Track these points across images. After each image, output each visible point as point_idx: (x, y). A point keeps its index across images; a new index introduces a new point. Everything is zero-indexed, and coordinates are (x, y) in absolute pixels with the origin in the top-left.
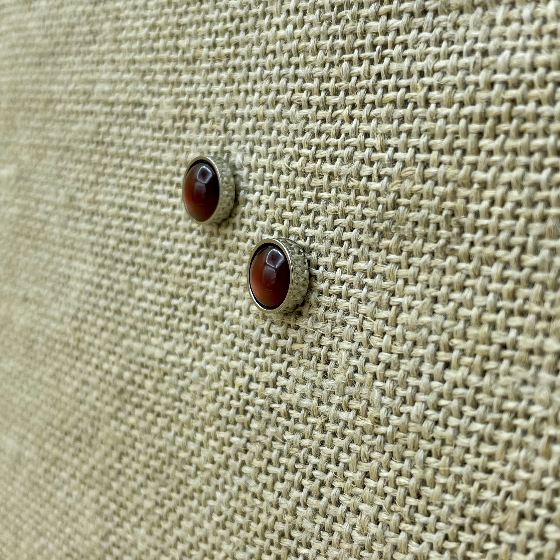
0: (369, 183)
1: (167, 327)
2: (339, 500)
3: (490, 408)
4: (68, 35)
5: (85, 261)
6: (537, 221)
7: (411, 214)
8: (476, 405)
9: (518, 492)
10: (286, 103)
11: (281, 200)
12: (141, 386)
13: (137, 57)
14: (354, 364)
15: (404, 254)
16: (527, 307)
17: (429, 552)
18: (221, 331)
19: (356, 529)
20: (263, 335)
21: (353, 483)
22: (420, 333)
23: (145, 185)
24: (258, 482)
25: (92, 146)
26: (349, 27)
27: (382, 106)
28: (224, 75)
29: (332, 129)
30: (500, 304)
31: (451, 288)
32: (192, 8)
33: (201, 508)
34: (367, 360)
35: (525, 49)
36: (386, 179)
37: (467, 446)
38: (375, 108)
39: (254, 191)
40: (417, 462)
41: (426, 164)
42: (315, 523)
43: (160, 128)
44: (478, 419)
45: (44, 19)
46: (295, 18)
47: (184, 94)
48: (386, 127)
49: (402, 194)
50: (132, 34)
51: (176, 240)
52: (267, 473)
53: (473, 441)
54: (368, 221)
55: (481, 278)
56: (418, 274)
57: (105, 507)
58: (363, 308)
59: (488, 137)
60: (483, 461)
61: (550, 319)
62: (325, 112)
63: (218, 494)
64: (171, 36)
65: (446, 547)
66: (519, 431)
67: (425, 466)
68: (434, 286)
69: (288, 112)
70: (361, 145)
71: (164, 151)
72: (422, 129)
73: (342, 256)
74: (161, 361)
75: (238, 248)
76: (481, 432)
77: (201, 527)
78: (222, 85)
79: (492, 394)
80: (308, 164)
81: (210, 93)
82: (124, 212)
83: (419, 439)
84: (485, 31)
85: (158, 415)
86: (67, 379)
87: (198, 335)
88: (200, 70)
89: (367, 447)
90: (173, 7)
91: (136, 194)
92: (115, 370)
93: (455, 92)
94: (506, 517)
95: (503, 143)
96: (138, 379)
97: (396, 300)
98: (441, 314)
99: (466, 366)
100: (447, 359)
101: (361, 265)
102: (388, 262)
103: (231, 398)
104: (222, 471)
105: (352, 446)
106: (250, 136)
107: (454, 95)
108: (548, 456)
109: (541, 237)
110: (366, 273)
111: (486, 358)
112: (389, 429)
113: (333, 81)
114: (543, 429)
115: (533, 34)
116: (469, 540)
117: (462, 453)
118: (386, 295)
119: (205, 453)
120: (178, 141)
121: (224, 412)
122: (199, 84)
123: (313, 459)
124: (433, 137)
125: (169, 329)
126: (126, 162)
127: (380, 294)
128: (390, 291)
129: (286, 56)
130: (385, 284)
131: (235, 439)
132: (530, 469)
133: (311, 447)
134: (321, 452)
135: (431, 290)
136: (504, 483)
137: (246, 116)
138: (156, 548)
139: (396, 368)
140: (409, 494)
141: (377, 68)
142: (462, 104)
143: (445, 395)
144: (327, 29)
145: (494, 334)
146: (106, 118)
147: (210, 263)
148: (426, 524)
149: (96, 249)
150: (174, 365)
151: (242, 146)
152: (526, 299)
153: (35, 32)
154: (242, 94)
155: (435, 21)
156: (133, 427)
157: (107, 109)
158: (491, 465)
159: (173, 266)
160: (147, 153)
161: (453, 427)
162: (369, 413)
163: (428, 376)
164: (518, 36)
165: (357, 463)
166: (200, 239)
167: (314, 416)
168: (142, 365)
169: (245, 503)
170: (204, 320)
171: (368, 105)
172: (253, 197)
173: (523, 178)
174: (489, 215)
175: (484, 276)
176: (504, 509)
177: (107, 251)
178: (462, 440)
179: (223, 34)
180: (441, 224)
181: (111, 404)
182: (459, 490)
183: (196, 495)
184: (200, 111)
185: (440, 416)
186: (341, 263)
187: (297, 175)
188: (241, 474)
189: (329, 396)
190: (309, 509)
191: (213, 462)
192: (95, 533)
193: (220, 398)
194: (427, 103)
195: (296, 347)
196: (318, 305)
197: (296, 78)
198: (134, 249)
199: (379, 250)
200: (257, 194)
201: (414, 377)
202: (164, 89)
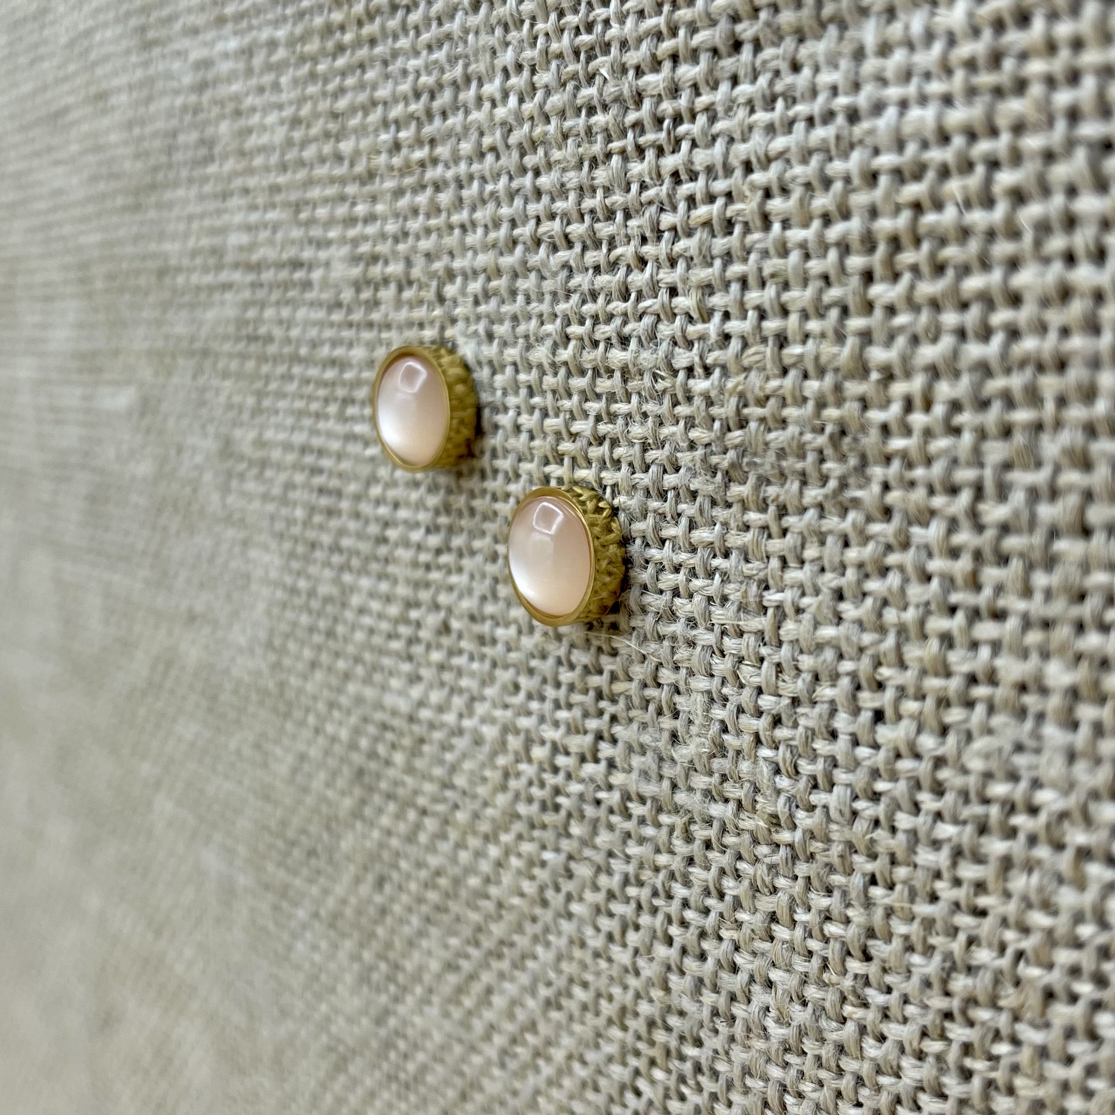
0: (691, 382)
1: (410, 658)
2: (734, 963)
3: (965, 796)
4: (170, 150)
5: (266, 548)
6: (995, 438)
7: (772, 436)
8: (939, 790)
9: (1036, 952)
10: (529, 242)
11: (552, 423)
12: (388, 763)
13: (281, 180)
14: (720, 717)
15: (772, 509)
16: (1001, 603)
17: (899, 1058)
18: (494, 665)
19: (771, 1015)
20: (562, 670)
21: (753, 931)
22: (821, 658)
23: (333, 409)
24: (598, 929)
25: (241, 346)
26: (611, 89)
27: (689, 234)
28: (422, 199)
29: (613, 285)
30: (955, 598)
31: (862, 572)
32: (350, 81)
33: (517, 973)
34: (740, 710)
35: (923, 100)
36: (717, 373)
37: (934, 866)
38: (679, 240)
39: (506, 409)
40: (853, 895)
41: (782, 341)
42: (700, 1002)
43: (338, 305)
44: (946, 815)
45: (130, 125)
46: (517, 81)
47: (365, 238)
48: (701, 274)
49: (750, 397)
50: (265, 139)
51: (396, 505)
52: (611, 915)
53: (942, 858)
54: (700, 452)
55: (912, 551)
56: (803, 546)
57: (372, 968)
58: (719, 614)
59: (883, 280)
60: (968, 894)
61: (1047, 624)
62: (595, 253)
63: (540, 950)
64: (327, 135)
65: (925, 1050)
66: (1022, 837)
67: (868, 903)
68: (834, 570)
69: (535, 259)
70: (666, 313)
71: (350, 345)
72: (766, 272)
73: (669, 518)
74: (412, 719)
75: (495, 513)
76: (955, 840)
77: (522, 1005)
78: (421, 218)
79: (965, 771)
80: (585, 352)
81: (406, 234)
82: (309, 459)
83: (851, 854)
84: (848, 71)
85: (424, 812)
86: (278, 751)
87: (460, 672)
88: (383, 193)
89: (765, 868)
90: (320, 83)
91: (322, 425)
92: (344, 734)
93: (812, 197)
94: (1022, 997)
95: (912, 287)
96: (381, 749)
97: (772, 597)
98: (854, 622)
99: (912, 716)
100: (876, 704)
101: (702, 535)
102: (747, 528)
103: (530, 783)
104: (538, 911)
105: (742, 866)
106: (483, 308)
107: (809, 204)
108: (1081, 884)
109: (1007, 466)
110: (713, 549)
111: (944, 703)
112: (798, 835)
113: (600, 193)
114: (1064, 834)
115: (934, 70)
116: (965, 1039)
117: (929, 881)
118: (754, 589)
119: (507, 878)
120: (370, 325)
121: (522, 809)
122: (385, 219)
123: (680, 891)
124: (786, 286)
125: (415, 661)
126: (297, 370)
127: (744, 587)
128: (760, 582)
129: (515, 155)
130: (747, 569)
131: (548, 856)
132: (1053, 909)
133: (673, 868)
134: (692, 878)
135: (828, 576)
136: (1010, 935)
137: (469, 272)
138: (460, 1041)
139: (790, 724)
140: (849, 953)
141: (670, 162)
142: (827, 220)
143: (882, 772)
144: (575, 96)
145: (953, 657)
146: (254, 293)
147: (458, 541)
148: (887, 1008)
149: (279, 526)
150: (432, 726)
151: (472, 328)
152: (999, 589)
153: (120, 151)
154: (457, 231)
155: (758, 62)
156: (389, 833)
157: (251, 277)
158: (983, 901)
159: (401, 553)
160: (325, 351)
161: (907, 831)
162: (758, 807)
163: (848, 738)
164: (906, 75)
165: (754, 897)
166: (433, 501)
167: (669, 812)
168: (385, 727)
169: (584, 966)
170: (464, 644)
171: (666, 235)
172: (505, 420)
173: (955, 354)
174: (908, 431)
175: (918, 547)
176: (1017, 983)
177: (296, 530)
178: (925, 857)
179: (407, 125)
180: (825, 452)
181: (351, 793)
182: (932, 948)
183: (506, 950)
184: (395, 268)
185: (880, 810)
186: (669, 531)
187: (569, 374)
188: (570, 916)
189: (687, 777)
190: (688, 978)
191: (522, 895)
192: (365, 1012)
193: (513, 784)
194: (766, 221)
195: (618, 687)
196: (644, 610)
197: (538, 193)
198: (334, 523)
199: (729, 505)
200: (511, 413)
201: (825, 739)
202: (332, 234)
